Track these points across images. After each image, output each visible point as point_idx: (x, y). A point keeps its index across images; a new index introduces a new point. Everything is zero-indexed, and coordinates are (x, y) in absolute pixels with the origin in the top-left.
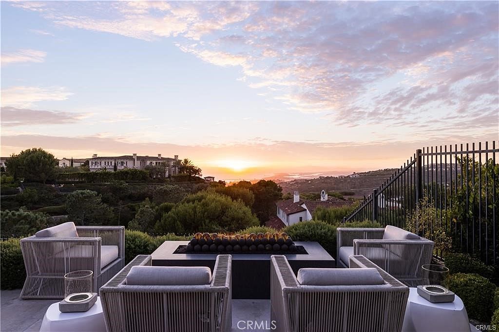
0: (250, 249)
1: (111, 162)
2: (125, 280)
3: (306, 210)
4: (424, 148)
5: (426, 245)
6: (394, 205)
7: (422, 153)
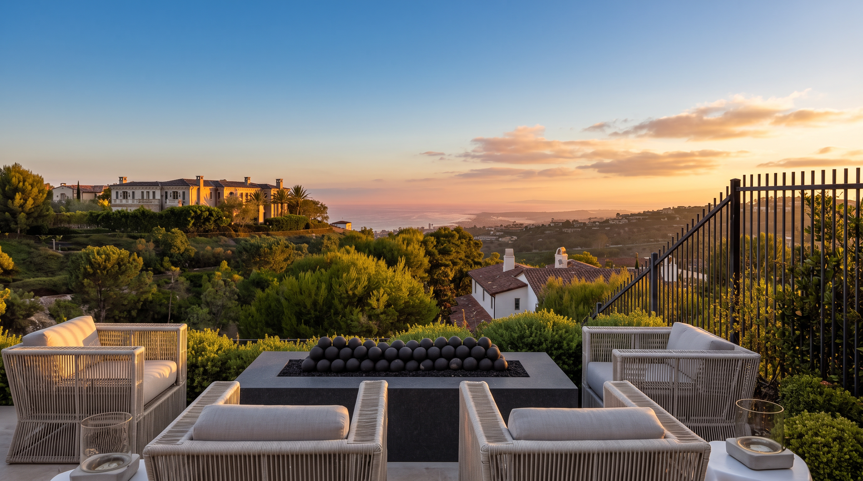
0: (422, 367)
1: (154, 193)
2: (191, 431)
3: (526, 285)
4: (744, 176)
5: (746, 361)
6: (690, 276)
7: (742, 185)
